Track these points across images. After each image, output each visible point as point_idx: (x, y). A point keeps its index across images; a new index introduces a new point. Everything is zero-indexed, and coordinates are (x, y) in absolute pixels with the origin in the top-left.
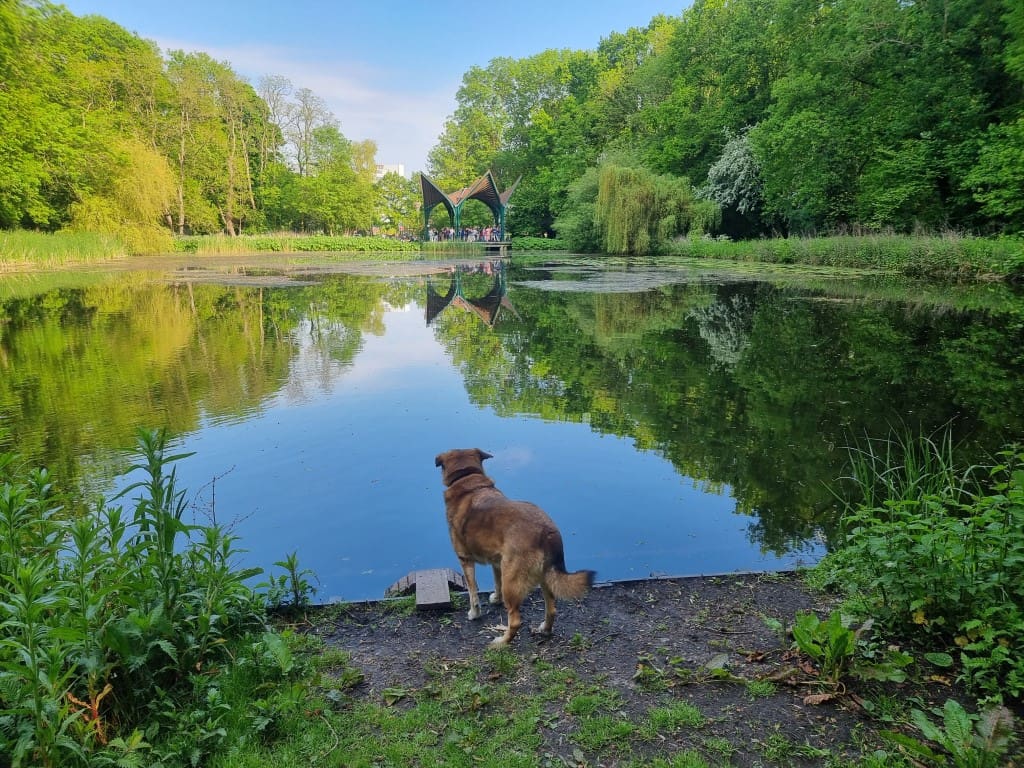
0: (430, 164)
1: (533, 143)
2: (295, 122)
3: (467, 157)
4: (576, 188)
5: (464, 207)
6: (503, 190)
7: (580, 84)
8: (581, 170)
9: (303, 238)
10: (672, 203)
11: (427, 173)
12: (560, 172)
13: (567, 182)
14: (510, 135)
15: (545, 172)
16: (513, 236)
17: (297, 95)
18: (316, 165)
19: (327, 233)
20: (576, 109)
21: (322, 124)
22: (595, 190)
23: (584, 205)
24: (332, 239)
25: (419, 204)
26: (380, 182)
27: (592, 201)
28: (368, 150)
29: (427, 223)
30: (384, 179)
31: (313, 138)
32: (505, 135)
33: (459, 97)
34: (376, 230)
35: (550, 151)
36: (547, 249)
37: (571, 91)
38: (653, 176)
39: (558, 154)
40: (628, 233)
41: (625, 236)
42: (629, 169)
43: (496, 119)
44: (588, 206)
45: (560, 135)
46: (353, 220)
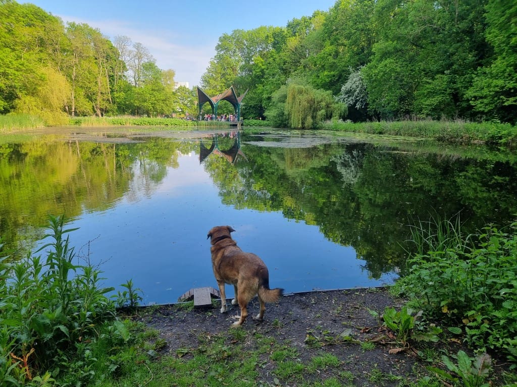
0: (202, 82)
1: (254, 72)
2: (133, 60)
3: (221, 79)
4: (276, 95)
5: (219, 104)
6: (239, 96)
7: (278, 43)
8: (278, 87)
9: (137, 119)
10: (323, 104)
11: (200, 87)
12: (268, 87)
13: (271, 92)
14: (242, 68)
15: (260, 87)
16: (244, 119)
17: (134, 46)
18: (144, 81)
19: (149, 116)
20: (276, 56)
21: (147, 61)
22: (285, 97)
23: (279, 104)
24: (152, 119)
25: (196, 102)
26: (176, 91)
27: (284, 102)
28: (170, 74)
29: (200, 112)
30: (179, 89)
31: (142, 68)
32: (240, 68)
33: (217, 48)
34: (174, 115)
35: (263, 77)
36: (261, 125)
37: (274, 47)
38: (314, 90)
39: (267, 78)
40: (302, 118)
41: (300, 120)
42: (302, 87)
43: (236, 60)
44: (282, 104)
45: (268, 69)
46: (162, 110)
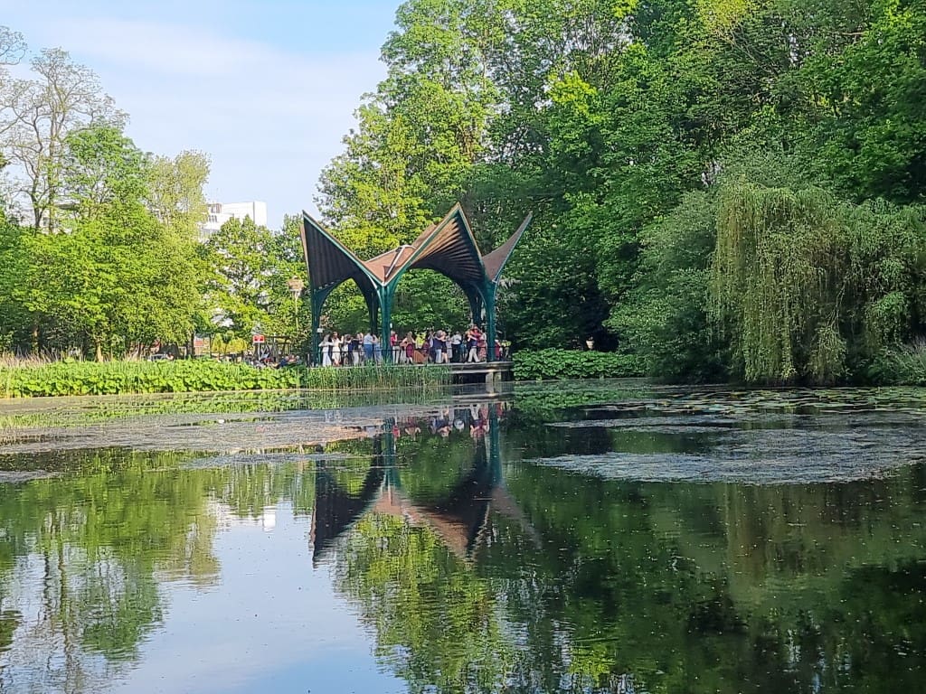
0: (324, 197)
1: (555, 144)
2: (29, 119)
3: (408, 177)
4: (661, 236)
5: (401, 287)
6: (488, 247)
8: (669, 202)
9: (37, 368)
10: (893, 264)
11: (317, 217)
12: (621, 204)
13: (638, 224)
14: (502, 130)
15: (585, 204)
16: (514, 348)
17: (37, 65)
18: (72, 208)
19: (89, 355)
20: (652, 69)
21: (87, 120)
22: (707, 241)
23: (681, 275)
24: (101, 366)
25: (298, 284)
26: (212, 242)
27: (702, 264)
28: (189, 173)
29: (316, 325)
30: (223, 232)
31: (67, 150)
32: (492, 130)
33: (389, 52)
34: (201, 345)
35: (594, 160)
36: (597, 375)
37: (637, 33)
38: (844, 206)
39: (612, 164)
40: (793, 337)
41: (786, 343)
42: (786, 193)
43: (471, 96)
44: (693, 275)
45: (615, 126)
46: (150, 323)
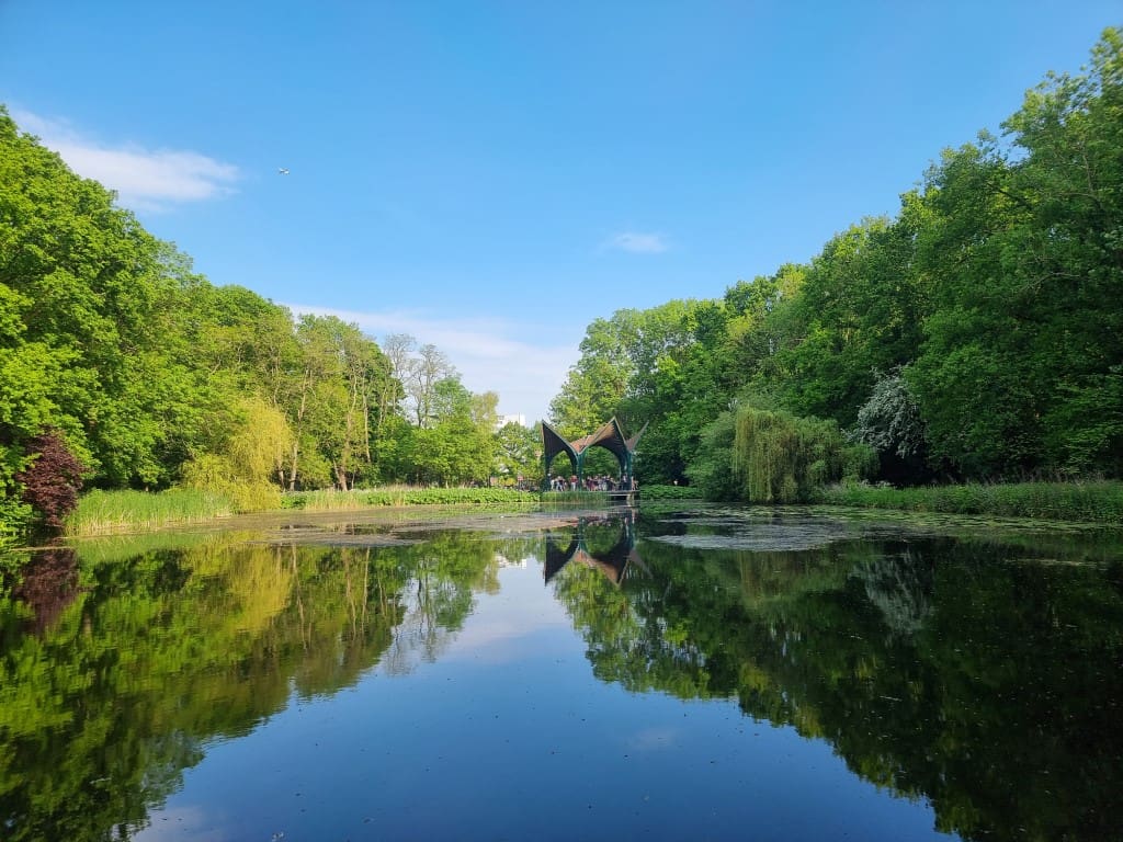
0: (552, 413)
1: (659, 389)
2: (417, 376)
3: (591, 404)
4: (709, 433)
5: (588, 455)
6: (628, 437)
7: (708, 331)
8: (713, 415)
9: (418, 491)
10: (820, 447)
11: (548, 422)
12: (690, 417)
13: (699, 427)
14: (635, 382)
15: (674, 417)
17: (421, 352)
18: (435, 417)
19: (442, 485)
20: (705, 355)
21: (443, 377)
22: (731, 435)
23: (719, 451)
24: (448, 491)
25: (539, 453)
26: (500, 432)
27: (729, 446)
28: (490, 401)
29: (547, 472)
30: (506, 428)
31: (434, 391)
32: (631, 383)
33: (583, 347)
34: (493, 481)
35: (678, 397)
36: (679, 497)
37: (699, 338)
38: (796, 419)
39: (686, 399)
40: (772, 481)
41: (769, 484)
42: (769, 414)
43: (621, 367)
44: (726, 451)
45: (688, 381)
46: (471, 471)
